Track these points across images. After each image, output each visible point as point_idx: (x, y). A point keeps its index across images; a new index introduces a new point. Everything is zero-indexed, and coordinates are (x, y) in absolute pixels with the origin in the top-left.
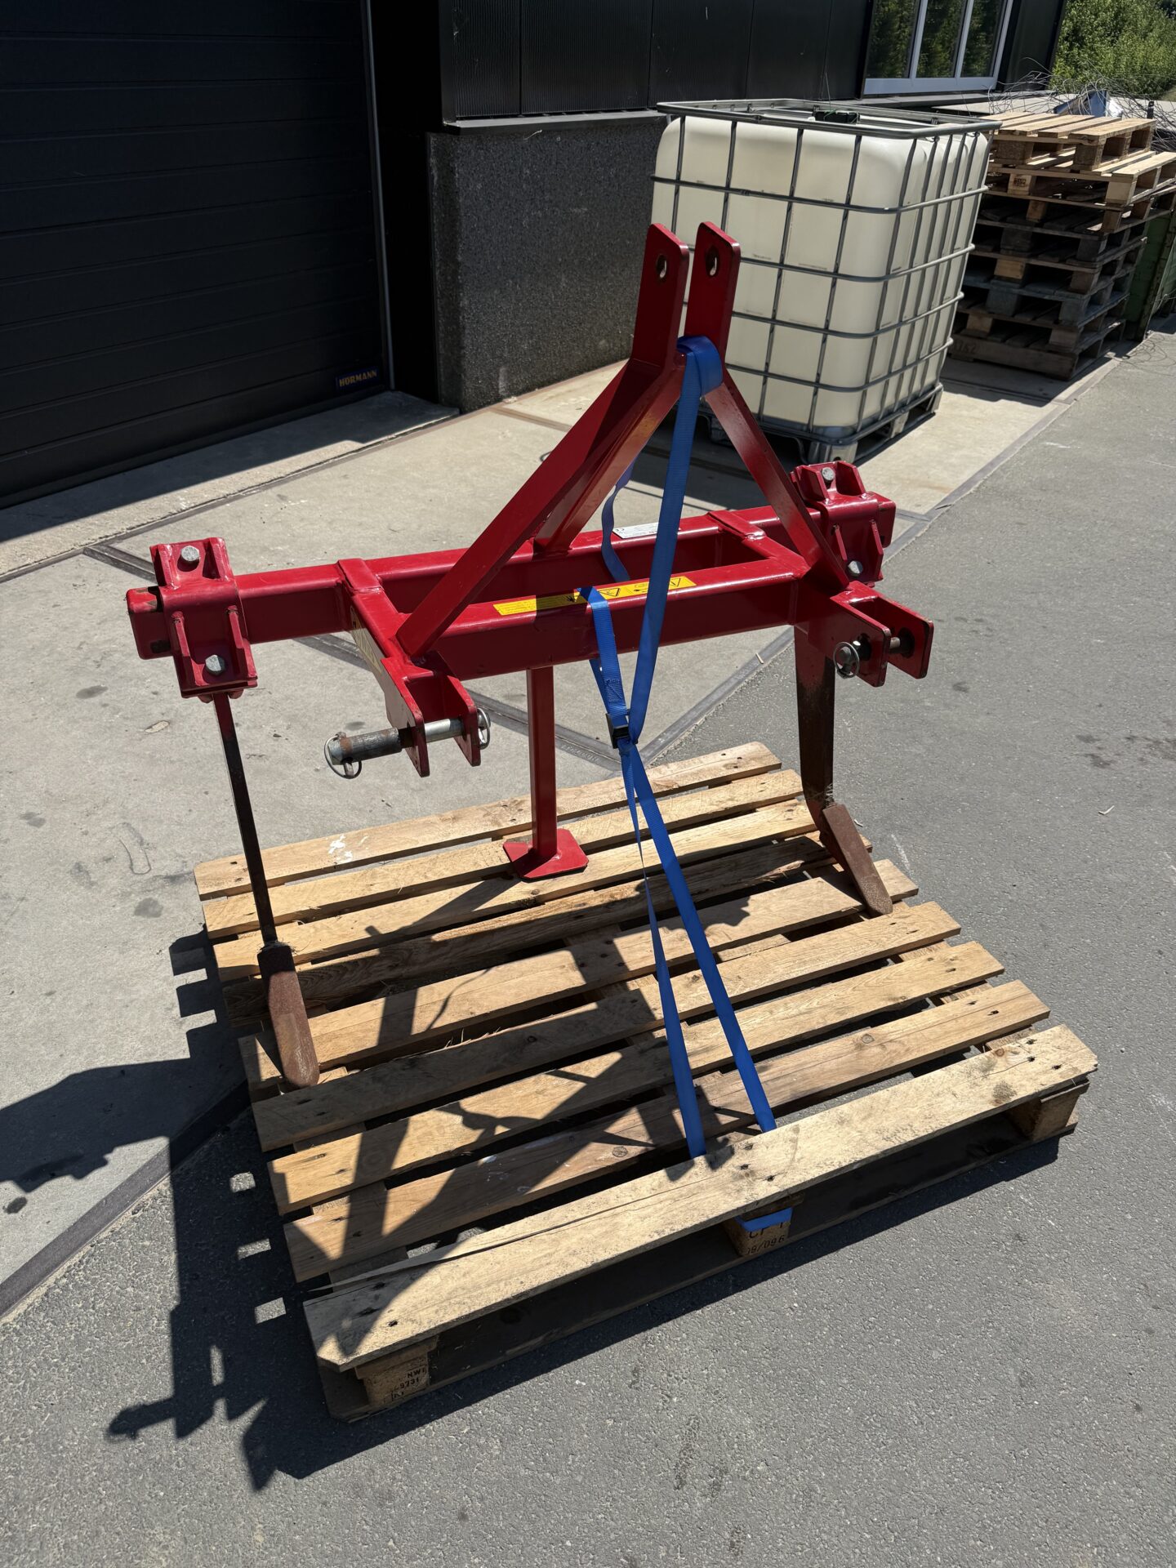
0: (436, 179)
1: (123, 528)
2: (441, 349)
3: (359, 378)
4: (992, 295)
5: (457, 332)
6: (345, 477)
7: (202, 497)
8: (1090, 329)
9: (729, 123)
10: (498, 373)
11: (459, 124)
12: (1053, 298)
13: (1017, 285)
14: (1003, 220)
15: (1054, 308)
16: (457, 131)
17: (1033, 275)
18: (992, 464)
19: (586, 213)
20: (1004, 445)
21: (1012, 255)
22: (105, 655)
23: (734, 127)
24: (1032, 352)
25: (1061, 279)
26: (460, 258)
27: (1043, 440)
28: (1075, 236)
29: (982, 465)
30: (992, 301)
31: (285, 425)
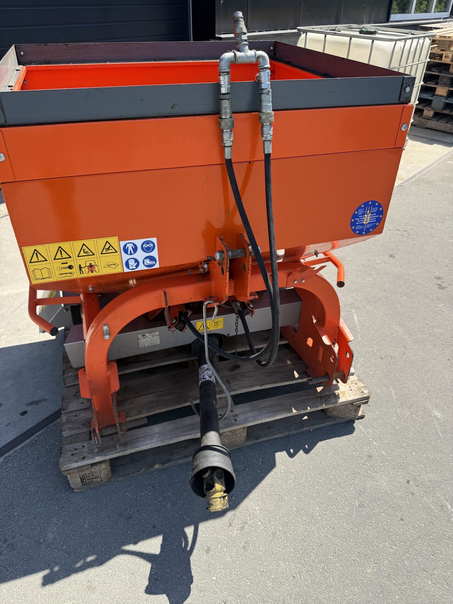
4: (434, 102)
9: (324, 35)
11: (221, 36)
13: (444, 98)
14: (440, 72)
18: (424, 170)
20: (430, 163)
21: (443, 86)
23: (325, 37)
24: (449, 125)
27: (447, 161)
29: (420, 170)
30: (433, 105)
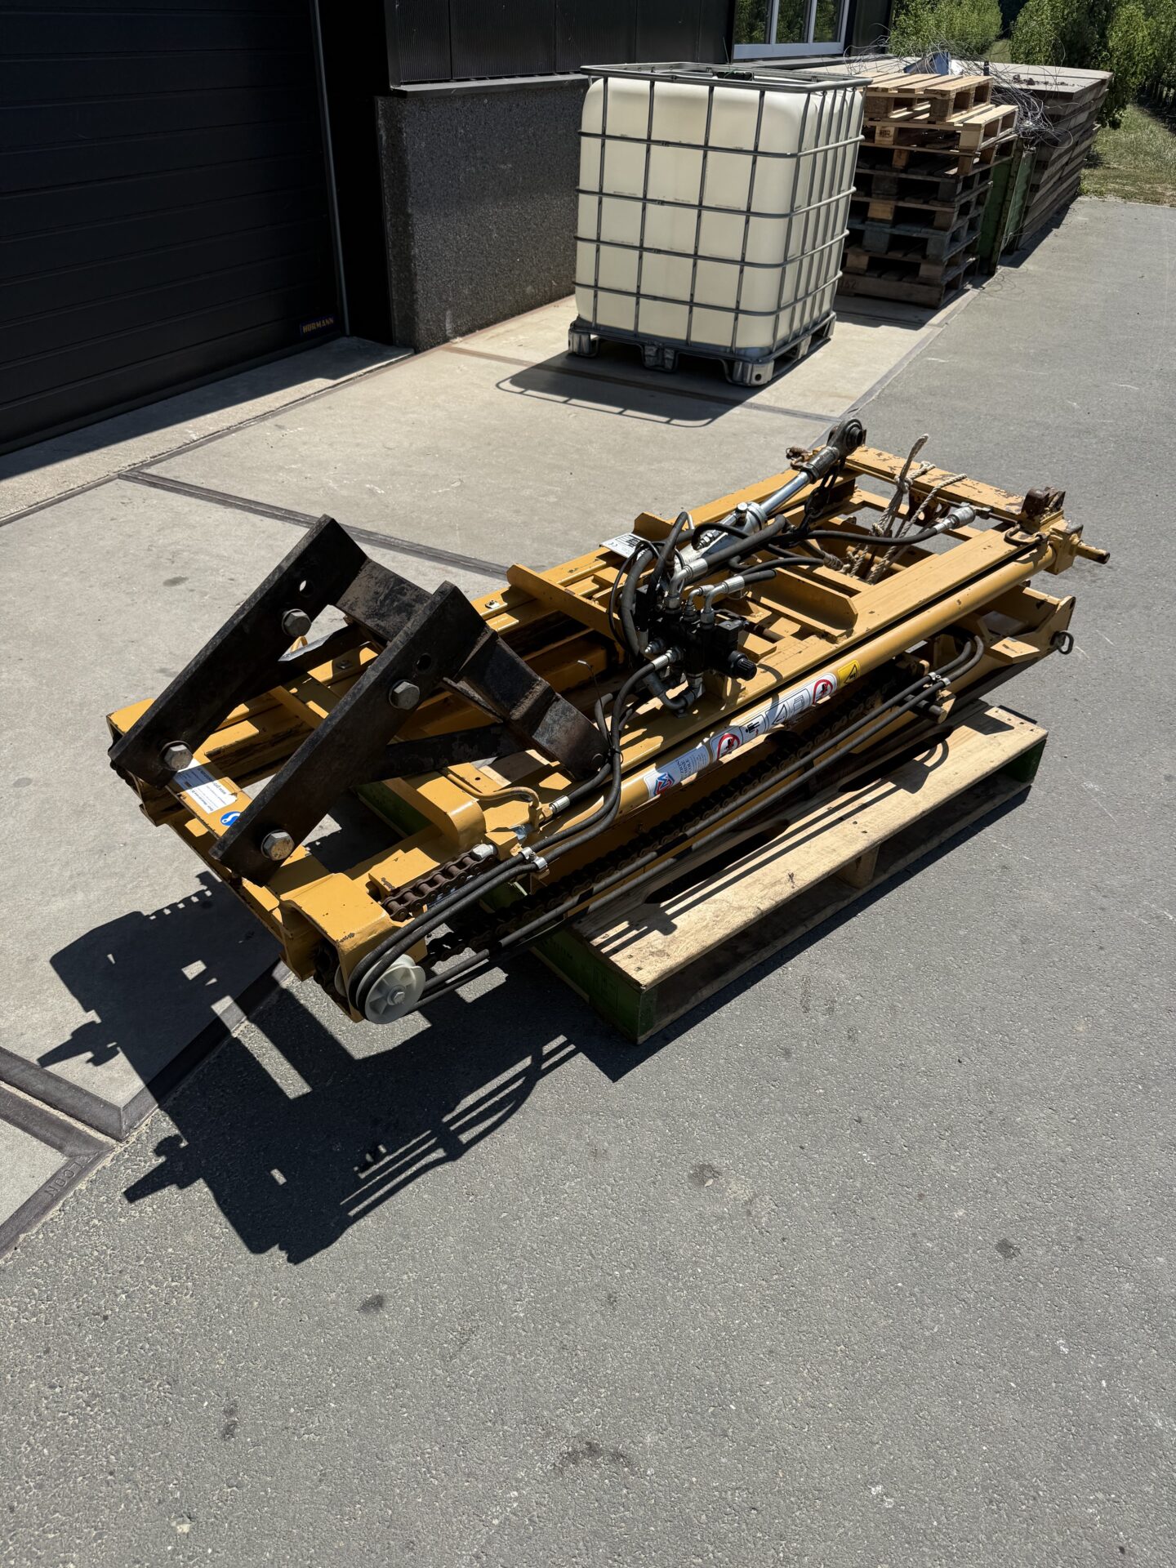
0: (384, 138)
1: (147, 456)
2: (394, 296)
3: (319, 325)
4: (867, 235)
5: (409, 279)
6: (330, 408)
7: (208, 429)
8: (952, 263)
9: (648, 83)
10: (444, 316)
11: (404, 88)
12: (920, 235)
13: (888, 226)
14: (872, 168)
15: (920, 245)
16: (404, 94)
17: (901, 216)
18: (886, 377)
19: (511, 169)
20: (894, 362)
21: (883, 199)
22: (175, 554)
23: (652, 86)
24: (906, 284)
25: (926, 218)
26: (410, 211)
27: (925, 356)
28: (935, 180)
29: (878, 378)
30: (867, 241)
31: (260, 368)
